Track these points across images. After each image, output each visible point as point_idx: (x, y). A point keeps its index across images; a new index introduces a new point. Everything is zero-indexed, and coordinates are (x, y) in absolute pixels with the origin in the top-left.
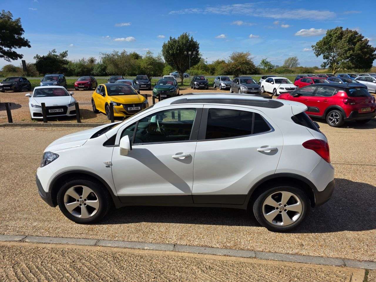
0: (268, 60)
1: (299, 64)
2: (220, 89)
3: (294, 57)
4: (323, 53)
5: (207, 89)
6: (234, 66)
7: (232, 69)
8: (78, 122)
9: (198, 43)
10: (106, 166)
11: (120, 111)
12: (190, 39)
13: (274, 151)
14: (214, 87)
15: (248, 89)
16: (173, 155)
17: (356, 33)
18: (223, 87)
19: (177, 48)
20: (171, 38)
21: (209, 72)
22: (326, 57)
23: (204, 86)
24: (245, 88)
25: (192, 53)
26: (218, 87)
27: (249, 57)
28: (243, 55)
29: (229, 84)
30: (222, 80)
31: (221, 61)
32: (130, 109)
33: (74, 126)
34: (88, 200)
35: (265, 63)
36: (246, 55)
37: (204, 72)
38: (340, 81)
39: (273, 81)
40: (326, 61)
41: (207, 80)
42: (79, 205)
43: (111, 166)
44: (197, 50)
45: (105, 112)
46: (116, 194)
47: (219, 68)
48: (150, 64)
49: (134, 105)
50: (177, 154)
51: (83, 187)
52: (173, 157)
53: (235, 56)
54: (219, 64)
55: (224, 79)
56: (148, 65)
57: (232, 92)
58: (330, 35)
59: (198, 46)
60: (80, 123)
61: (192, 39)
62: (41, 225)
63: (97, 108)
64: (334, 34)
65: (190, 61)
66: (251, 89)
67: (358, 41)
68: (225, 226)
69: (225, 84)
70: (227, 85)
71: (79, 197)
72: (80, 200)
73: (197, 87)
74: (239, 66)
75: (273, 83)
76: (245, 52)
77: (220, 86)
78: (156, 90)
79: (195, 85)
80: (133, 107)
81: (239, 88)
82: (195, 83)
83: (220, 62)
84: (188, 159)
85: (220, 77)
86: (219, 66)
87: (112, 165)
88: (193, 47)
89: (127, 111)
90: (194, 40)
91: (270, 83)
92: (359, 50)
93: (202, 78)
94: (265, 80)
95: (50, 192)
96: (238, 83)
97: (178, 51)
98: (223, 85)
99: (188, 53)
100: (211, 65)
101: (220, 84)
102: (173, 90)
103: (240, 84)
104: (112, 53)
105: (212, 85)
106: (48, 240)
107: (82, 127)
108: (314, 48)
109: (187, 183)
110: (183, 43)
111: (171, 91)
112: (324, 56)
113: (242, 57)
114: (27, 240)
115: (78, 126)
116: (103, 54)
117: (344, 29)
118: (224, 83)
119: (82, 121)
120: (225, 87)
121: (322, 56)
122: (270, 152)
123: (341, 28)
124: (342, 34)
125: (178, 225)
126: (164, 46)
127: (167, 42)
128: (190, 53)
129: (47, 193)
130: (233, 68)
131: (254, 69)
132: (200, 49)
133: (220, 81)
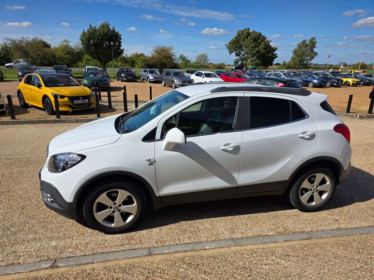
0: (185, 55)
1: (209, 61)
2: (148, 81)
3: (204, 53)
4: (235, 51)
5: (136, 81)
6: (158, 59)
7: (156, 63)
8: (12, 119)
9: (120, 34)
10: (149, 164)
11: (65, 105)
12: (112, 29)
13: (312, 137)
14: (141, 79)
15: (182, 82)
16: (221, 146)
17: (260, 34)
18: (151, 79)
19: (98, 37)
20: (90, 26)
21: (129, 65)
22: (237, 55)
23: (132, 78)
24: (179, 81)
25: (114, 44)
26: (146, 79)
27: (172, 51)
28: (166, 48)
29: (157, 77)
30: (149, 73)
31: (141, 54)
32: (76, 102)
33: (8, 123)
34: (123, 205)
35: (183, 58)
36: (169, 48)
37: (124, 64)
38: (257, 76)
39: (203, 75)
40: (238, 58)
41: (134, 72)
42: (112, 213)
43: (154, 164)
44: (119, 40)
45: (42, 106)
46: (157, 195)
47: (139, 61)
48: (67, 54)
49: (81, 98)
50: (225, 145)
51: (119, 191)
52: (221, 149)
53: (159, 50)
54: (138, 56)
55: (151, 72)
56: (66, 54)
57: (165, 85)
58: (239, 35)
59: (120, 37)
60: (15, 120)
61: (113, 29)
62: (62, 244)
63: (27, 102)
64: (242, 34)
65: (112, 52)
66: (185, 82)
67: (262, 41)
68: (262, 213)
69: (154, 77)
70: (155, 78)
71: (113, 203)
72: (113, 206)
73: (125, 79)
74: (163, 60)
75: (203, 77)
76: (168, 46)
77: (148, 79)
78: (86, 81)
79: (122, 77)
80: (79, 99)
81: (173, 81)
82: (123, 75)
83: (139, 55)
84: (237, 149)
85: (147, 69)
86: (139, 59)
87: (155, 162)
88: (115, 37)
89: (74, 104)
90: (117, 31)
91: (200, 76)
92: (263, 49)
93: (129, 70)
94: (194, 74)
95: (76, 201)
96: (171, 76)
97: (99, 41)
98: (151, 78)
99: (110, 44)
100: (130, 58)
101: (148, 77)
102: (106, 82)
103: (173, 77)
104: (20, 39)
105: (139, 78)
106: (89, 260)
107: (18, 124)
108: (227, 46)
109: (233, 175)
110: (104, 32)
111: (104, 82)
112: (236, 54)
113: (165, 51)
114: (60, 265)
115: (13, 123)
116: (8, 39)
117: (251, 31)
118: (152, 76)
119: (17, 117)
120: (153, 80)
121: (234, 54)
122: (309, 137)
123: (249, 29)
124: (249, 34)
125: (219, 219)
126: (84, 34)
127: (86, 31)
128: (112, 43)
129: (69, 204)
130: (158, 61)
131: (173, 64)
132: (122, 40)
133: (147, 74)
